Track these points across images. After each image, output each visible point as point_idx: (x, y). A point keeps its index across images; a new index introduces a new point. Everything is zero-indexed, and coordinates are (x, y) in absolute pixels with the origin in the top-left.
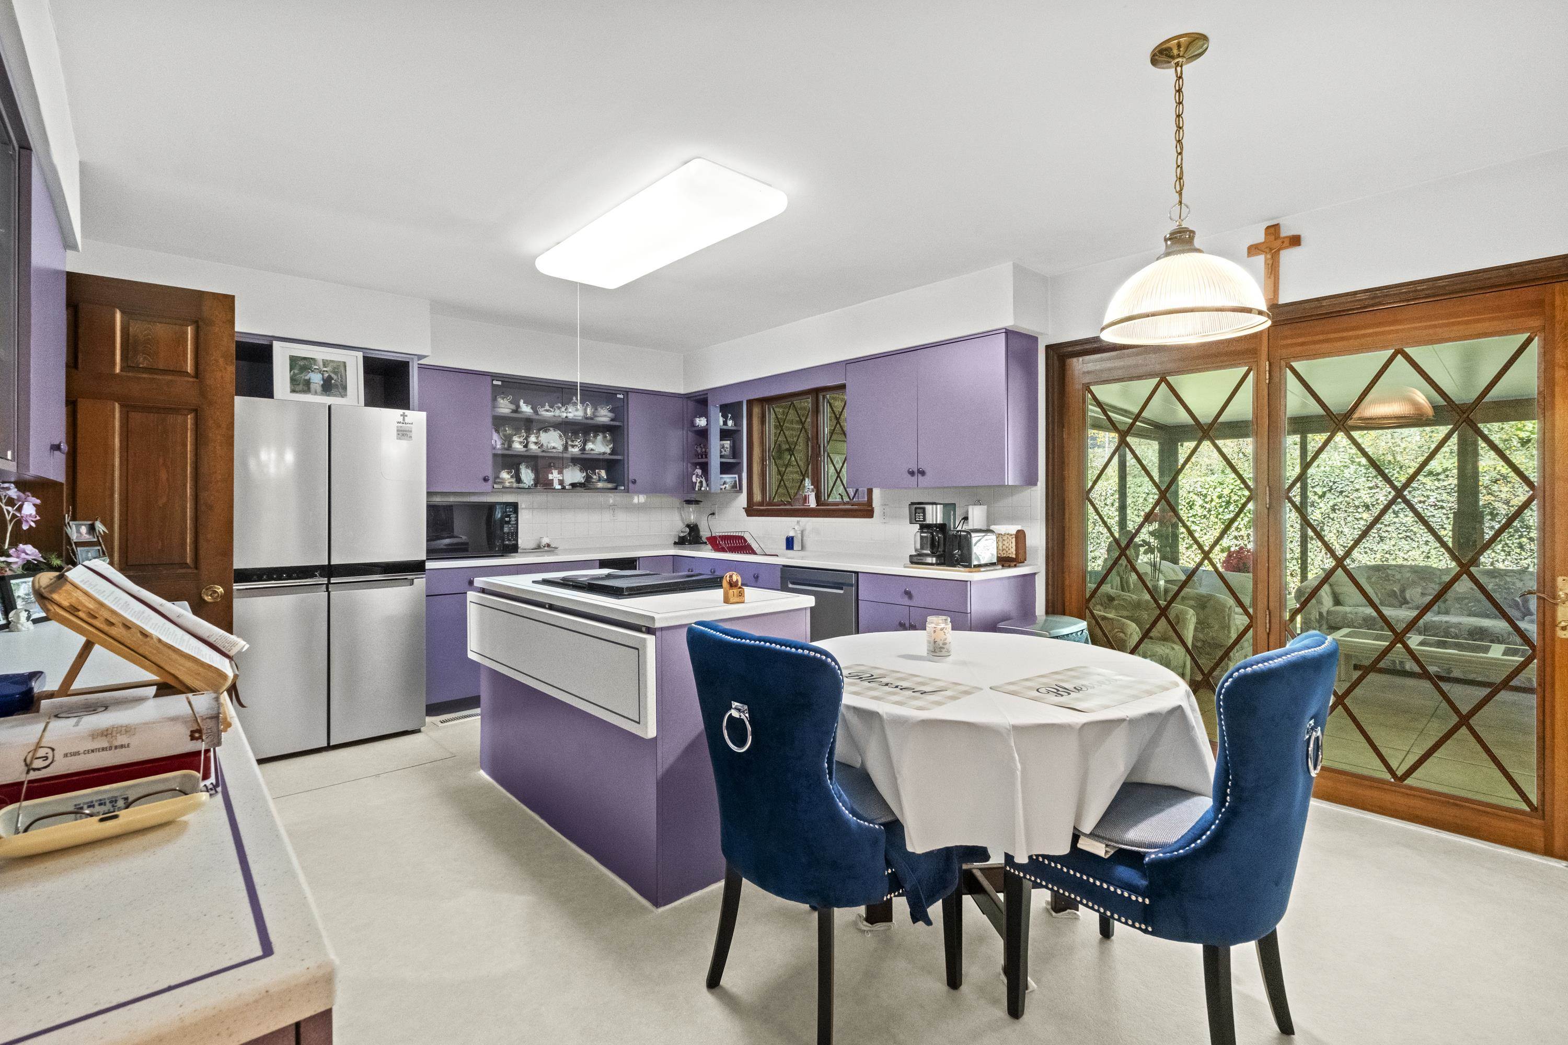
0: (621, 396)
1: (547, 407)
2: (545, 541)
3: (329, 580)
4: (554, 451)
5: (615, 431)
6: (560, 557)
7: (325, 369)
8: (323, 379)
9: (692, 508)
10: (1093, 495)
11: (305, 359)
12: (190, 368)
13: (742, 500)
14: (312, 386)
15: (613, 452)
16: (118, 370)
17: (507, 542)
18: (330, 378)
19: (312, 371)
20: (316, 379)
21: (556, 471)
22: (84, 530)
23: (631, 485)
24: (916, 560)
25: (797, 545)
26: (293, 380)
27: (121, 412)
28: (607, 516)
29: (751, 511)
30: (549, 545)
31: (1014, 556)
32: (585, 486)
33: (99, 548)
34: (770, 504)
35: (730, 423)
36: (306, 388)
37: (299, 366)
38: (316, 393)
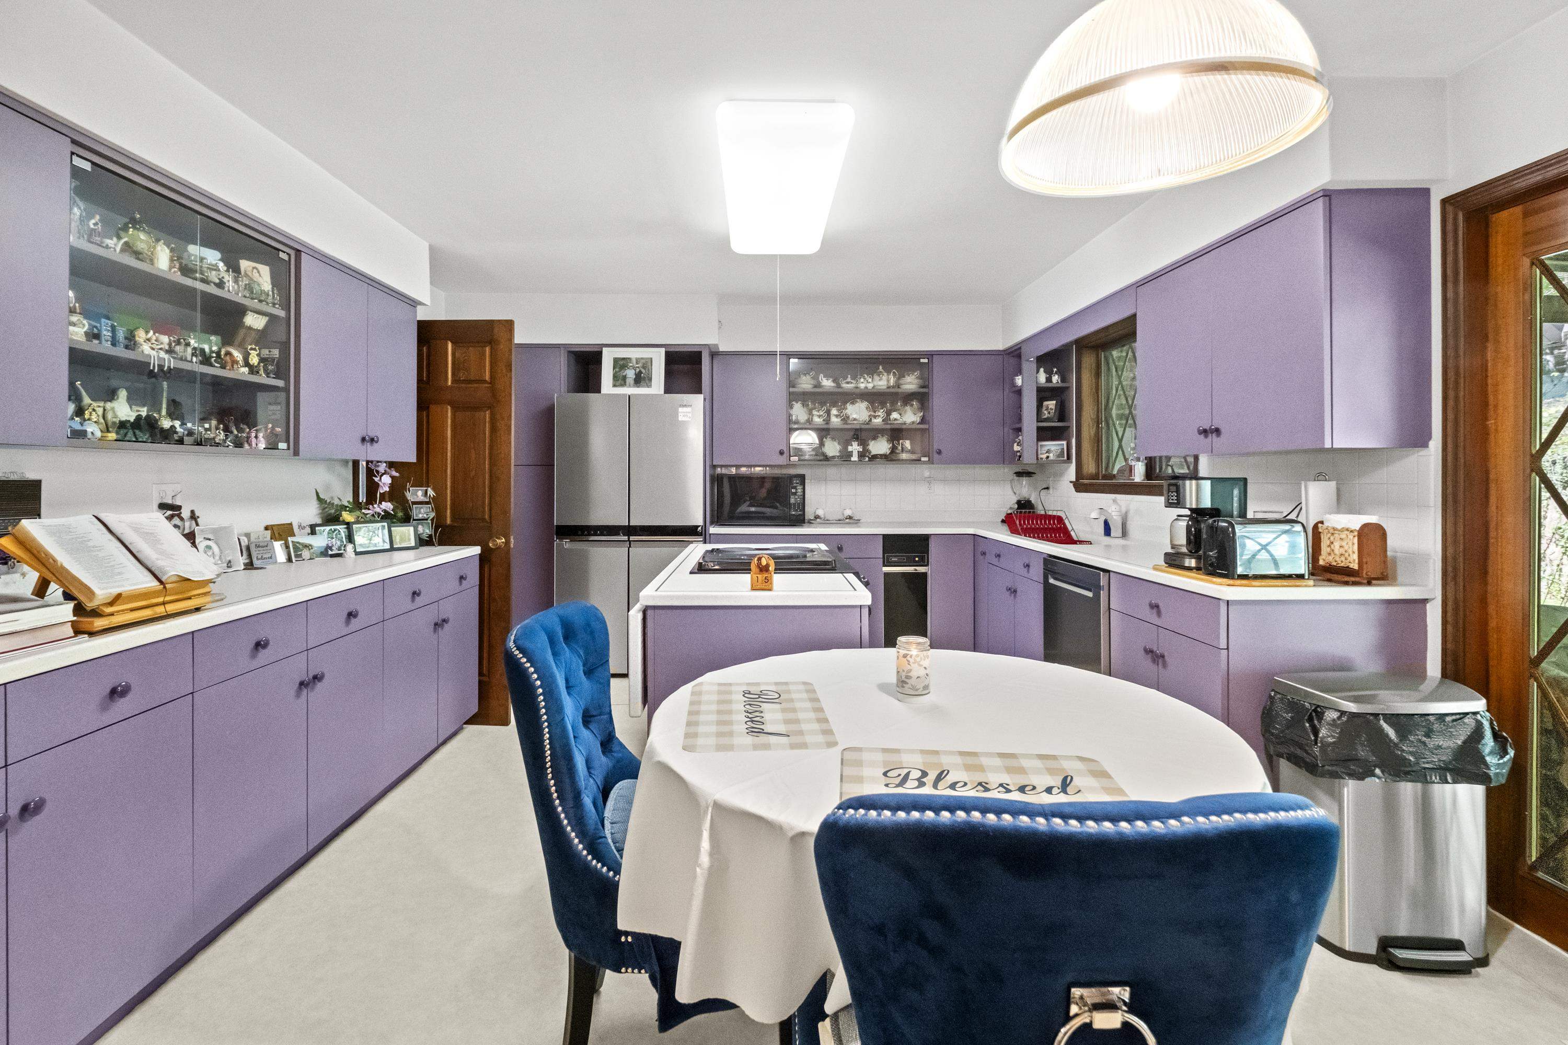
0: (926, 361)
1: (849, 380)
2: (848, 512)
3: (629, 538)
4: (855, 422)
5: (922, 398)
6: (861, 529)
7: (637, 366)
8: (635, 374)
9: (1025, 481)
10: (1546, 462)
11: (624, 359)
12: (487, 378)
13: (1071, 472)
14: (628, 381)
15: (923, 421)
16: (450, 383)
17: (794, 513)
18: (640, 372)
19: (628, 368)
20: (630, 374)
21: (856, 443)
22: (420, 493)
23: (936, 456)
24: (1173, 561)
25: (1116, 531)
26: (615, 377)
27: (452, 412)
28: (922, 489)
29: (1080, 487)
30: (850, 518)
31: (1356, 567)
32: (890, 458)
33: (430, 506)
34: (1105, 477)
35: (1055, 378)
36: (623, 383)
37: (620, 364)
38: (630, 386)
